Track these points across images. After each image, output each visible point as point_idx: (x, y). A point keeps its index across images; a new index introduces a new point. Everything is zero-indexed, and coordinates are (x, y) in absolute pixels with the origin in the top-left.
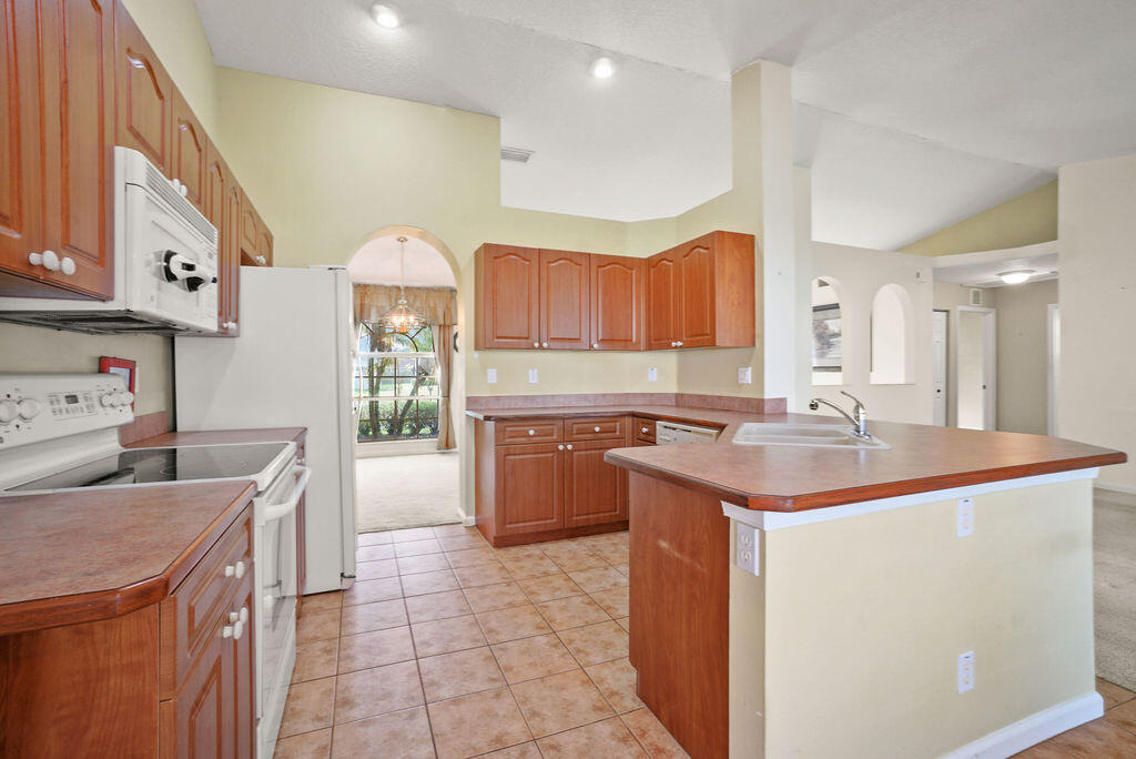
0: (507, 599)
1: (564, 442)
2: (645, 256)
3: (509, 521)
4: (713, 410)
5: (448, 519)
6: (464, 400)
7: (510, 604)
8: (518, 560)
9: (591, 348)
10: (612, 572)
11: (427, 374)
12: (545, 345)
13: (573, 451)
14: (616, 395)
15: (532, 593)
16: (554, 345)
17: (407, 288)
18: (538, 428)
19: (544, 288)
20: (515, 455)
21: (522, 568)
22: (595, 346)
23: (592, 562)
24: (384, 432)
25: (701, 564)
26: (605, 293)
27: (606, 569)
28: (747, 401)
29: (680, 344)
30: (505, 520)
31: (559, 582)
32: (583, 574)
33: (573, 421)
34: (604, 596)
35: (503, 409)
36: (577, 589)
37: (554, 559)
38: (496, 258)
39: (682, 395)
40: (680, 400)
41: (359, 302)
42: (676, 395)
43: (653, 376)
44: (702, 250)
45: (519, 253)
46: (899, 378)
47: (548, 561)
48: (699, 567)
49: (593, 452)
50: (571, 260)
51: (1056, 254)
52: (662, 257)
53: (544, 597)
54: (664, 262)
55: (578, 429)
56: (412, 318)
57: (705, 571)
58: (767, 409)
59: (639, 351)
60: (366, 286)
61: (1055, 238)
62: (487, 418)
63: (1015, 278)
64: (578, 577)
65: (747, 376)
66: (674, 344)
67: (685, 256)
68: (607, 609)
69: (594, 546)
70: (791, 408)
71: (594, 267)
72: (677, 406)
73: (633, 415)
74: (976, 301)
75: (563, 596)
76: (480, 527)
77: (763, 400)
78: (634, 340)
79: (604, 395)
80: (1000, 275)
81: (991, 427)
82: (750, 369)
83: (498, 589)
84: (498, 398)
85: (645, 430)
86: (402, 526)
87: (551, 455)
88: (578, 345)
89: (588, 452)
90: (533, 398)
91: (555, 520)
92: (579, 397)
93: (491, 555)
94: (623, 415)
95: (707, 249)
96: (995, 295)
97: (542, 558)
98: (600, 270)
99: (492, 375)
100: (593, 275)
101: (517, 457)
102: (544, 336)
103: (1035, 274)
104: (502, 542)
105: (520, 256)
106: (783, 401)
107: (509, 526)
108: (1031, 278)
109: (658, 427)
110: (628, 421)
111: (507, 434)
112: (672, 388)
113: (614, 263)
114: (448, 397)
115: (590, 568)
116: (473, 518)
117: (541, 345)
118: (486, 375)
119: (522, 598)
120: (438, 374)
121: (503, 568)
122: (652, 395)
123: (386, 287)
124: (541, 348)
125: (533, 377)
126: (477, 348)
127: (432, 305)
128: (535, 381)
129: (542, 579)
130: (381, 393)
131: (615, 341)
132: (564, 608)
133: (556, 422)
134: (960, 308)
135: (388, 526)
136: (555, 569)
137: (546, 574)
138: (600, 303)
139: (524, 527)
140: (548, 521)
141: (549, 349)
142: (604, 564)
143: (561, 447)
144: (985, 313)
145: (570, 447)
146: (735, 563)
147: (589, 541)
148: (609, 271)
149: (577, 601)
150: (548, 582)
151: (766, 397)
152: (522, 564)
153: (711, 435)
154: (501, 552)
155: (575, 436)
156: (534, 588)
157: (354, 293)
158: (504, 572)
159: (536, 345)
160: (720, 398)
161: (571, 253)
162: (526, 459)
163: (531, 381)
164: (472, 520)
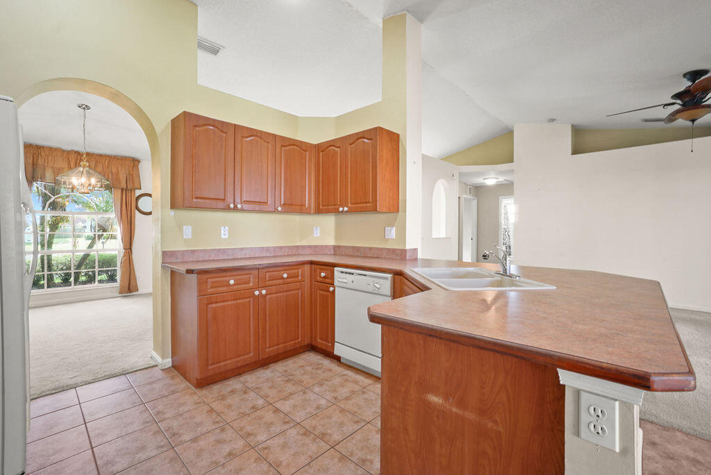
0: (226, 449)
1: (259, 288)
2: (315, 142)
3: (211, 363)
4: (365, 257)
5: (142, 363)
6: (160, 254)
7: (230, 454)
8: (223, 398)
9: (275, 211)
10: (311, 396)
11: (105, 230)
12: (239, 206)
13: (266, 295)
14: (290, 247)
15: (249, 435)
16: (246, 206)
17: (88, 154)
18: (236, 277)
19: (238, 158)
20: (216, 303)
21: (230, 406)
22: (280, 209)
23: (290, 388)
24: (57, 280)
25: (495, 422)
26: (286, 168)
27: (304, 393)
28: (393, 251)
29: (346, 209)
30: (208, 363)
31: (269, 416)
32: (287, 402)
33: (267, 270)
34: (314, 422)
35: (198, 262)
36: (288, 420)
37: (257, 389)
38: (196, 126)
39: (339, 247)
40: (337, 250)
41: (30, 161)
42: (334, 246)
43: (317, 233)
44: (366, 140)
45: (216, 124)
46: (443, 235)
47: (252, 394)
48: (490, 425)
49: (281, 294)
50: (261, 138)
51: (513, 170)
52: (332, 144)
53: (261, 438)
54: (332, 147)
55: (270, 277)
56: (93, 181)
57: (500, 429)
58: (408, 256)
59: (310, 214)
60: (39, 147)
61: (513, 162)
62: (190, 272)
63: (491, 181)
64: (285, 406)
65: (392, 233)
66: (341, 209)
67: (351, 144)
68: (323, 436)
69: (286, 371)
70: (420, 256)
71: (278, 146)
72: (335, 254)
73: (312, 263)
74: (470, 193)
75: (278, 431)
76: (178, 368)
77: (405, 250)
78: (307, 206)
79: (281, 248)
80: (484, 179)
81: (475, 261)
82: (394, 228)
83: (212, 438)
84: (193, 252)
85: (323, 274)
86: (90, 378)
87: (248, 300)
88: (265, 208)
89: (279, 295)
90: (224, 251)
91: (252, 354)
92: (262, 248)
93: (196, 398)
94: (304, 263)
95: (371, 139)
96: (478, 190)
97: (245, 392)
98: (284, 148)
99: (188, 231)
100: (278, 150)
101: (219, 305)
102: (238, 200)
103: (498, 180)
104: (203, 383)
105: (217, 128)
106: (416, 250)
107: (210, 367)
108: (497, 182)
109: (336, 273)
110: (307, 268)
111: (209, 285)
112: (331, 242)
113: (293, 145)
114: (131, 249)
115: (291, 394)
116: (170, 360)
117: (235, 207)
118: (182, 232)
119: (240, 444)
120: (118, 230)
121: (211, 411)
122: (316, 246)
123: (64, 151)
124: (236, 208)
125: (224, 233)
126: (173, 206)
127: (114, 170)
128: (227, 236)
129: (253, 416)
130: (55, 247)
131: (293, 206)
132: (284, 446)
133: (251, 272)
134: (465, 196)
135: (70, 382)
136: (260, 402)
137: (254, 408)
138: (283, 175)
139: (225, 365)
140: (246, 357)
141: (242, 210)
142: (300, 388)
143: (257, 293)
144: (474, 199)
145: (264, 292)
146: (578, 434)
147: (279, 367)
148: (290, 149)
149: (293, 432)
150: (260, 418)
151: (407, 248)
152: (229, 401)
153: (386, 278)
154: (204, 392)
155: (268, 283)
156: (249, 429)
157: (25, 153)
158: (214, 416)
159: (232, 206)
160: (371, 249)
161: (261, 132)
162: (228, 305)
163: (223, 237)
164: (168, 362)
